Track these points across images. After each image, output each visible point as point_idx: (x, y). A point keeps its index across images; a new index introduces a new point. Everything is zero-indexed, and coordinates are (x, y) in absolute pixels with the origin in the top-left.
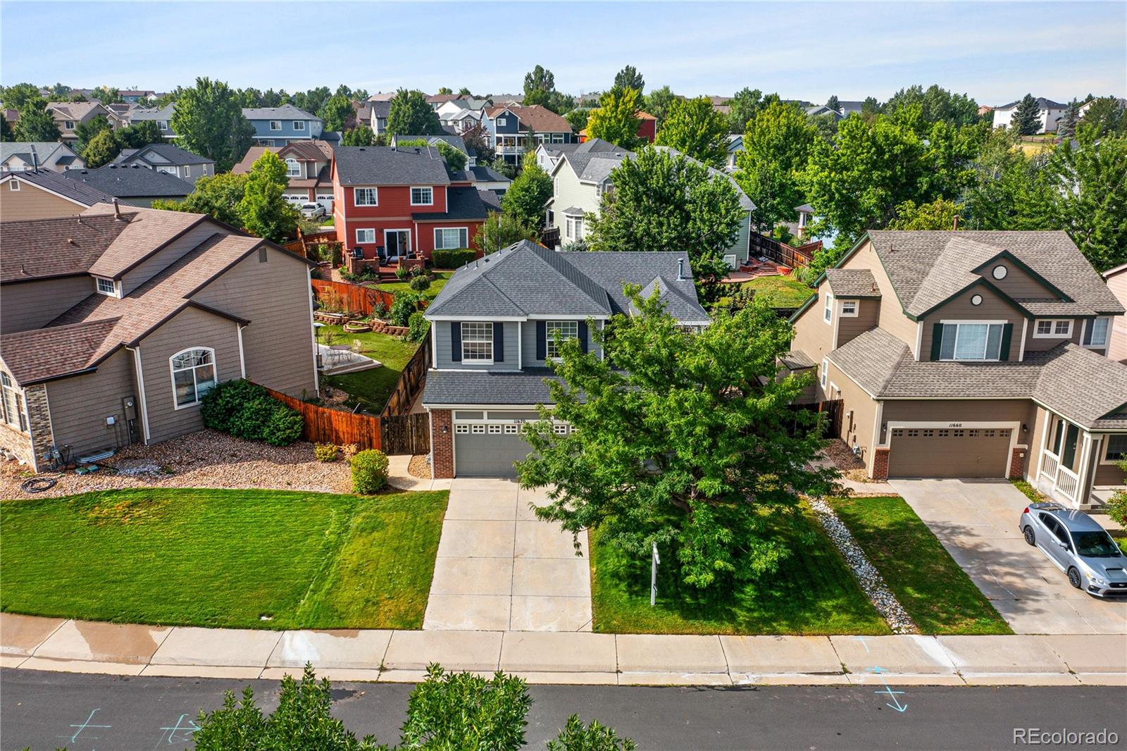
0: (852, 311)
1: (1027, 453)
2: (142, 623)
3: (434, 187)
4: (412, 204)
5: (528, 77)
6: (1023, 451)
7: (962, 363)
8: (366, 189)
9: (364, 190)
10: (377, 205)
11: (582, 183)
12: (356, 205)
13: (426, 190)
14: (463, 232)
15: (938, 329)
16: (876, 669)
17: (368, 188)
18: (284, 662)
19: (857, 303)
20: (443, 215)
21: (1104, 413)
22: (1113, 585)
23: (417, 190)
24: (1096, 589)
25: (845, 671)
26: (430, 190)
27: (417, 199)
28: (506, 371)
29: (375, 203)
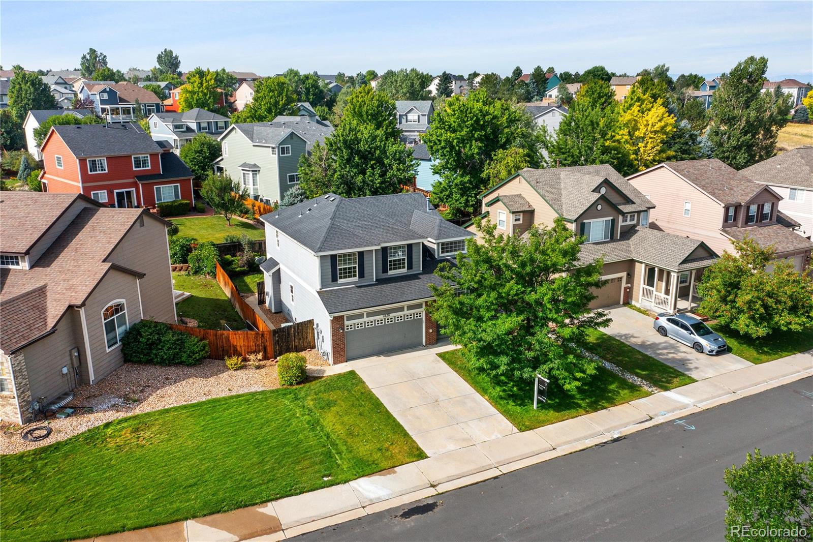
0: (519, 220)
1: (631, 289)
2: (246, 506)
3: (150, 155)
4: (134, 169)
5: (84, 57)
6: (628, 288)
7: (594, 243)
8: (97, 159)
9: (95, 161)
10: (107, 171)
11: (254, 146)
12: (89, 173)
13: (144, 157)
14: (176, 187)
15: (583, 225)
16: (664, 413)
17: (99, 159)
18: (371, 500)
19: (522, 214)
20: (159, 176)
21: (681, 261)
22: (719, 347)
23: (137, 157)
24: (712, 351)
25: (651, 418)
26: (147, 157)
27: (138, 165)
28: (367, 284)
29: (105, 170)
